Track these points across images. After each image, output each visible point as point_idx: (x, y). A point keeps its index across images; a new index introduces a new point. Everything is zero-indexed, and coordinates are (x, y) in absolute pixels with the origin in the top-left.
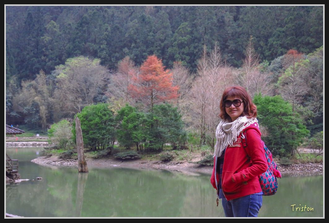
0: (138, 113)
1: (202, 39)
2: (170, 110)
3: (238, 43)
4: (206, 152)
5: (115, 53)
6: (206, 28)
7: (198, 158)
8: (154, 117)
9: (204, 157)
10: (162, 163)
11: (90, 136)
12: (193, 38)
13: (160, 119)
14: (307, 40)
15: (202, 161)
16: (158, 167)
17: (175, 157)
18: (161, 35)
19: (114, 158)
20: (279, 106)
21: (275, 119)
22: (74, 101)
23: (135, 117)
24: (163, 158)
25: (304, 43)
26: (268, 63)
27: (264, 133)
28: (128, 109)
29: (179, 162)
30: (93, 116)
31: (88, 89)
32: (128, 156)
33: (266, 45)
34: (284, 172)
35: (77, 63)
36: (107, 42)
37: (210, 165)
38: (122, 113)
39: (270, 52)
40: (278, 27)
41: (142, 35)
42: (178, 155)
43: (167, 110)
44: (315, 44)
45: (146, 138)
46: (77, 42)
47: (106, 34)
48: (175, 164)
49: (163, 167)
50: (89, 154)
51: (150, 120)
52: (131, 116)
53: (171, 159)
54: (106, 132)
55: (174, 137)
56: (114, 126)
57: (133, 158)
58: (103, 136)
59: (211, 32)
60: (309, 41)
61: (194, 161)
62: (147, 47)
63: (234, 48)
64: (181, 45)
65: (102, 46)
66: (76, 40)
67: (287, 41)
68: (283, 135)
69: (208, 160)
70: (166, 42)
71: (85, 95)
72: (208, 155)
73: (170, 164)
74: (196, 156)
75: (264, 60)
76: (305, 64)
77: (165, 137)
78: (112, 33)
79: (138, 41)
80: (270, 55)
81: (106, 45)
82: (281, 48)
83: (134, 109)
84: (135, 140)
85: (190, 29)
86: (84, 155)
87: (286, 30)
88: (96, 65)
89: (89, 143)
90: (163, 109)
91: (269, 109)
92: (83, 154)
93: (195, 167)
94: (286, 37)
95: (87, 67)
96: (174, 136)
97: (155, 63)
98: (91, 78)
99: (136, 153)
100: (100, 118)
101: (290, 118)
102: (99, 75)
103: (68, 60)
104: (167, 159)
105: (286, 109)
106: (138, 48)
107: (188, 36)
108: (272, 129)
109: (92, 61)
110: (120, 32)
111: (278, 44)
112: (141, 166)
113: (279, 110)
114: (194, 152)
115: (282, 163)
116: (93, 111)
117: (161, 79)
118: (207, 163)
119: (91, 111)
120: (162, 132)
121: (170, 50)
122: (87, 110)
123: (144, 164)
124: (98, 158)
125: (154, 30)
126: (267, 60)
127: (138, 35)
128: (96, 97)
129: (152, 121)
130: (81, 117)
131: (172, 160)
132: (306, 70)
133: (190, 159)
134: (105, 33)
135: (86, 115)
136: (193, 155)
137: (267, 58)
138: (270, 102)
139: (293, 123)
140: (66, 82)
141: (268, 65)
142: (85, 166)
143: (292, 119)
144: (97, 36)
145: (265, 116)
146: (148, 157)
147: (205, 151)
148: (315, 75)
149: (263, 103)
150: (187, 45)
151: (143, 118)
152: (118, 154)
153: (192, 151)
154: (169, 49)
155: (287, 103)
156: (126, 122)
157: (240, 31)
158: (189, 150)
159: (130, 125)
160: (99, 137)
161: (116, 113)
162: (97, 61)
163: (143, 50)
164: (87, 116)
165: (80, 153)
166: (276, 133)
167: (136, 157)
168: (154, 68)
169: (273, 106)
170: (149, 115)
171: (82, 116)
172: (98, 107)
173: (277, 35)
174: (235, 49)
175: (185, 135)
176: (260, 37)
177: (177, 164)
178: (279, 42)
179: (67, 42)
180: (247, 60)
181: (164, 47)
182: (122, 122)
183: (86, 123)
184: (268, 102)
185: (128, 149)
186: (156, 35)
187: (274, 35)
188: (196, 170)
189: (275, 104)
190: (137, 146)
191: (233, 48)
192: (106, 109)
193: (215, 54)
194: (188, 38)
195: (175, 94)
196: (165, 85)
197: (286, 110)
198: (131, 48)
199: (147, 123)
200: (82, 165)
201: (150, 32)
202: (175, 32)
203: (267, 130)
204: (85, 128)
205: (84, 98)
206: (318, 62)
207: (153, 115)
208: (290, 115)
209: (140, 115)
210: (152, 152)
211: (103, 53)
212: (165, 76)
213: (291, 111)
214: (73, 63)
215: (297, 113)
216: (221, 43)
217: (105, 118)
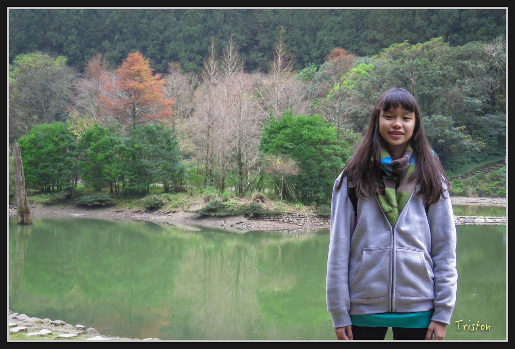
0: (113, 138)
1: (220, 31)
2: (160, 134)
3: (272, 38)
4: (210, 196)
5: (91, 47)
6: (226, 14)
7: (200, 205)
8: (136, 143)
9: (207, 203)
10: (146, 212)
11: (40, 172)
12: (206, 29)
13: (144, 146)
14: (371, 36)
15: (203, 210)
16: (140, 218)
17: (166, 203)
18: (160, 23)
19: (75, 204)
20: (317, 131)
21: (311, 148)
22: (26, 119)
23: (107, 143)
24: (147, 205)
25: (367, 39)
26: (316, 68)
27: (295, 170)
28: (98, 131)
29: (171, 211)
30: (46, 141)
31: (48, 101)
32: (96, 201)
33: (314, 41)
34: (322, 226)
35: (31, 62)
36: (78, 31)
37: (215, 216)
38: (89, 138)
39: (319, 52)
40: (331, 15)
41: (131, 22)
42: (170, 200)
43: (155, 134)
44: (384, 42)
45: (123, 174)
46: (33, 31)
47: (77, 20)
48: (164, 214)
49: (146, 218)
50: (38, 198)
51: (129, 148)
52: (101, 142)
53: (159, 205)
54: (65, 164)
55: (165, 174)
56: (77, 156)
57: (103, 204)
58: (59, 171)
59: (234, 20)
60: (374, 36)
61: (193, 209)
62: (139, 40)
63: (267, 45)
64: (189, 39)
65: (70, 38)
66: (31, 28)
67: (343, 36)
68: (322, 173)
69: (212, 208)
70: (166, 33)
71: (43, 110)
72: (213, 201)
73: (158, 213)
74: (196, 202)
75: (310, 64)
76: (367, 71)
77: (152, 174)
78: (86, 17)
79: (125, 30)
80: (318, 56)
81: (76, 36)
82: (334, 46)
83: (107, 131)
84: (108, 178)
85: (202, 15)
86: (26, 198)
87: (343, 21)
88: (61, 66)
89: (38, 181)
90: (150, 132)
91: (303, 135)
92: (24, 198)
93: (193, 219)
94: (343, 30)
95: (45, 67)
96: (165, 172)
97: (140, 64)
98: (53, 85)
99: (108, 197)
100: (55, 145)
101: (332, 149)
102: (65, 80)
103: (17, 57)
104: (154, 206)
105: (328, 134)
106: (124, 42)
107: (199, 25)
108: (307, 164)
109: (55, 59)
110: (97, 17)
111: (331, 40)
112: (115, 216)
113: (318, 136)
114: (195, 196)
115: (320, 214)
116: (45, 133)
117: (148, 88)
118: (210, 213)
119: (42, 134)
120: (147, 167)
121: (172, 45)
122: (36, 132)
123: (119, 213)
124: (51, 203)
125: (149, 15)
126: (314, 63)
127: (124, 22)
128: (60, 114)
129: (132, 149)
130: (27, 142)
131: (161, 208)
132: (367, 80)
133: (187, 207)
134: (75, 18)
135: (34, 139)
136: (192, 201)
137: (314, 61)
138: (304, 124)
139: (337, 155)
140: (14, 90)
141: (314, 71)
142: (27, 215)
143: (335, 150)
144: (63, 22)
145: (297, 144)
146: (126, 202)
147: (210, 194)
148: (381, 87)
149: (295, 126)
150: (198, 38)
151: (120, 145)
152: (81, 198)
153: (191, 195)
154: (171, 43)
155: (330, 126)
156: (94, 151)
157: (276, 20)
158: (188, 193)
159: (100, 156)
160: (53, 172)
161: (79, 137)
162: (61, 60)
163: (132, 45)
164: (36, 141)
165: (20, 195)
166: (312, 169)
167: (108, 202)
168: (137, 72)
169: (310, 129)
170: (129, 141)
171: (29, 141)
172: (52, 127)
173: (329, 27)
174: (269, 46)
175: (182, 171)
176: (304, 29)
177: (168, 213)
178: (332, 38)
179: (17, 30)
180: (276, 62)
181: (163, 42)
182: (89, 151)
183: (33, 152)
184: (302, 123)
185: (98, 190)
186: (152, 23)
187: (326, 27)
188: (195, 222)
189: (312, 127)
190: (111, 187)
191: (265, 45)
192: (65, 132)
193: (230, 52)
194: (199, 29)
195: (169, 110)
196: (154, 97)
197: (328, 136)
198: (114, 41)
199: (125, 152)
200: (24, 214)
201: (143, 18)
202: (181, 18)
203: (298, 165)
204: (32, 159)
205: (42, 115)
206: (385, 68)
207: (135, 141)
208: (334, 144)
209: (115, 141)
210: (133, 196)
211: (71, 48)
212: (154, 84)
213: (335, 137)
214: (25, 61)
215: (343, 141)
216: (247, 36)
217: (62, 145)
